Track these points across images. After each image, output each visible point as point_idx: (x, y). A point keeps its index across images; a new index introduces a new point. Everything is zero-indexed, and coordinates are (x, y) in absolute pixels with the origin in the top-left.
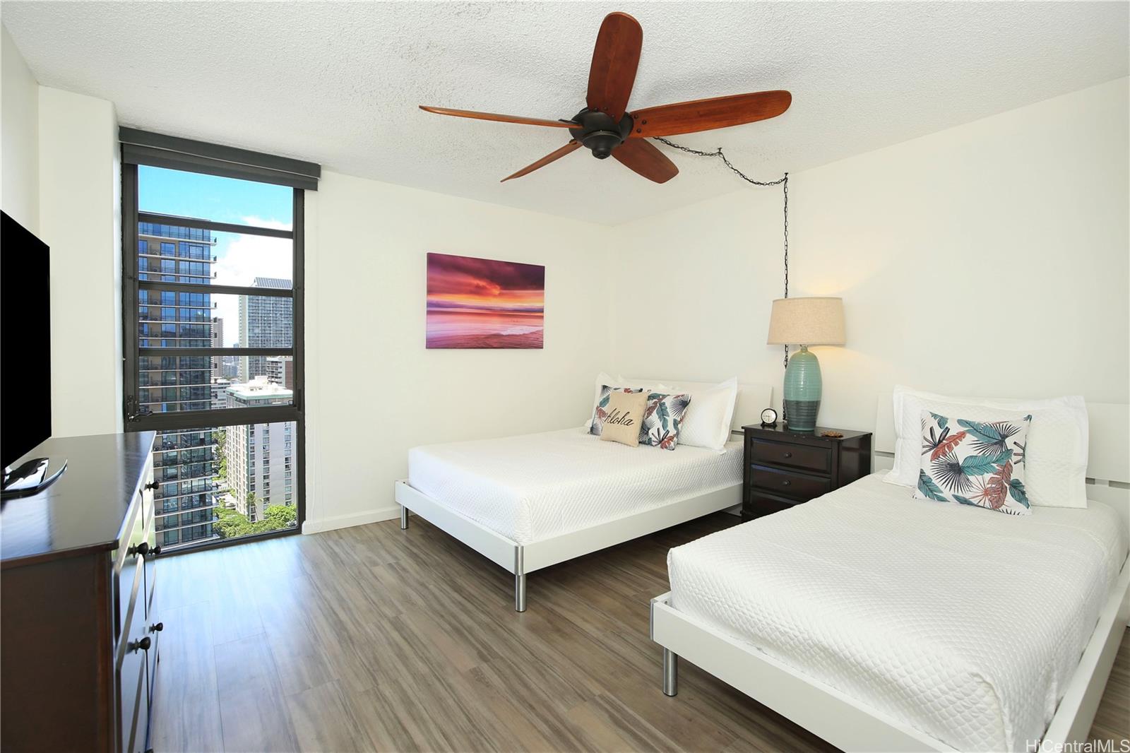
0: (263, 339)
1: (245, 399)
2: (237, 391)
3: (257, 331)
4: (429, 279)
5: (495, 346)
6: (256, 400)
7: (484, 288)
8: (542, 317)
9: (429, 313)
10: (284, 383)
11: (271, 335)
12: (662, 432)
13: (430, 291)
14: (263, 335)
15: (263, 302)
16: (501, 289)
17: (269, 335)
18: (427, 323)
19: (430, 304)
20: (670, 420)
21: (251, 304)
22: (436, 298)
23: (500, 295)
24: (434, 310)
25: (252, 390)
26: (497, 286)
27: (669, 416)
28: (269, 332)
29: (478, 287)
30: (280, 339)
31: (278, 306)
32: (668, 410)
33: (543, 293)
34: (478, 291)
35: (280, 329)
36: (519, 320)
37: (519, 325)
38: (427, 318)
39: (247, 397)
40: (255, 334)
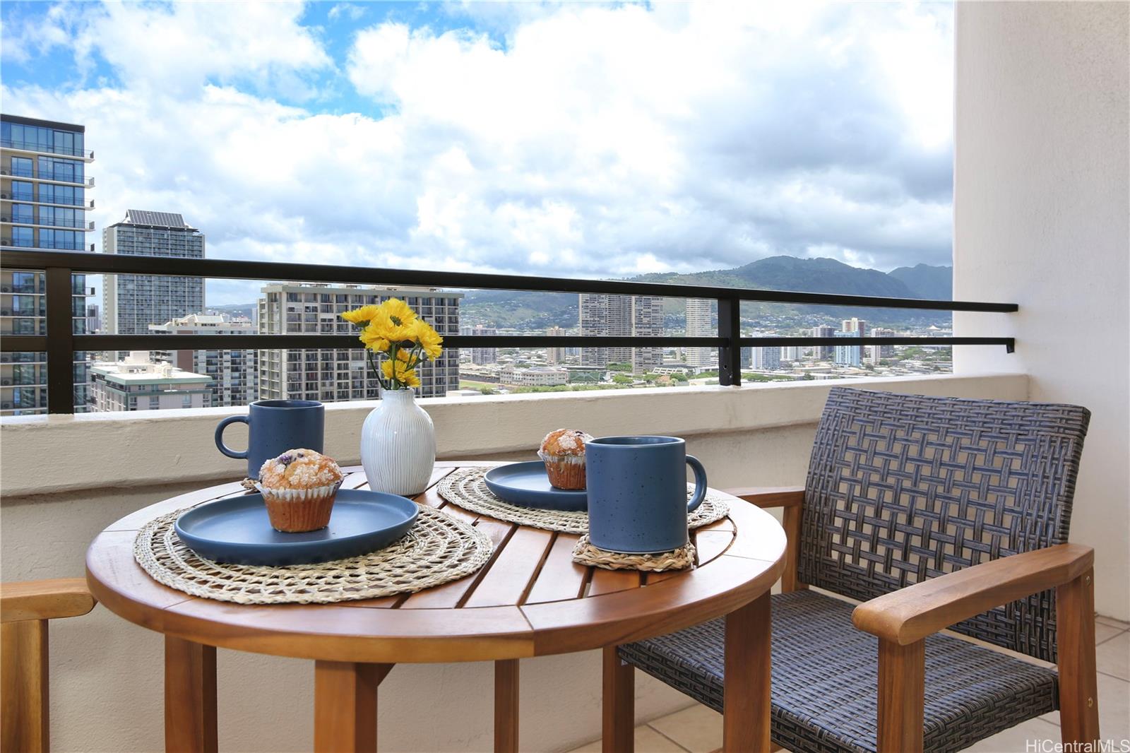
0: (140, 298)
1: (124, 384)
2: (109, 372)
3: (130, 286)
6: (140, 386)
10: (175, 361)
11: (153, 293)
14: (140, 293)
15: (140, 245)
17: (148, 293)
21: (122, 248)
25: (131, 371)
28: (148, 288)
30: (166, 298)
31: (162, 250)
35: (166, 284)
39: (127, 381)
40: (128, 290)
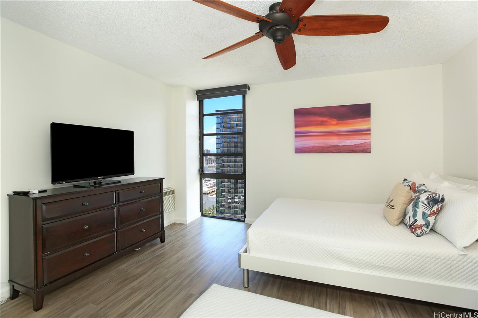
4: (295, 121)
5: (334, 152)
7: (326, 121)
8: (370, 134)
9: (296, 137)
12: (412, 220)
13: (296, 126)
16: (337, 121)
18: (295, 141)
19: (296, 133)
20: (420, 212)
22: (299, 130)
23: (337, 124)
24: (298, 135)
26: (335, 120)
27: (419, 208)
29: (322, 121)
32: (420, 203)
33: (370, 120)
34: (322, 124)
36: (351, 137)
37: (351, 140)
38: (295, 139)
